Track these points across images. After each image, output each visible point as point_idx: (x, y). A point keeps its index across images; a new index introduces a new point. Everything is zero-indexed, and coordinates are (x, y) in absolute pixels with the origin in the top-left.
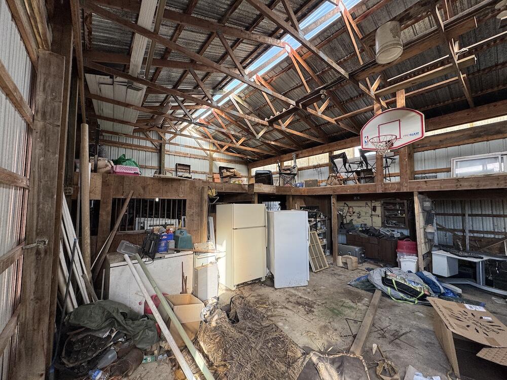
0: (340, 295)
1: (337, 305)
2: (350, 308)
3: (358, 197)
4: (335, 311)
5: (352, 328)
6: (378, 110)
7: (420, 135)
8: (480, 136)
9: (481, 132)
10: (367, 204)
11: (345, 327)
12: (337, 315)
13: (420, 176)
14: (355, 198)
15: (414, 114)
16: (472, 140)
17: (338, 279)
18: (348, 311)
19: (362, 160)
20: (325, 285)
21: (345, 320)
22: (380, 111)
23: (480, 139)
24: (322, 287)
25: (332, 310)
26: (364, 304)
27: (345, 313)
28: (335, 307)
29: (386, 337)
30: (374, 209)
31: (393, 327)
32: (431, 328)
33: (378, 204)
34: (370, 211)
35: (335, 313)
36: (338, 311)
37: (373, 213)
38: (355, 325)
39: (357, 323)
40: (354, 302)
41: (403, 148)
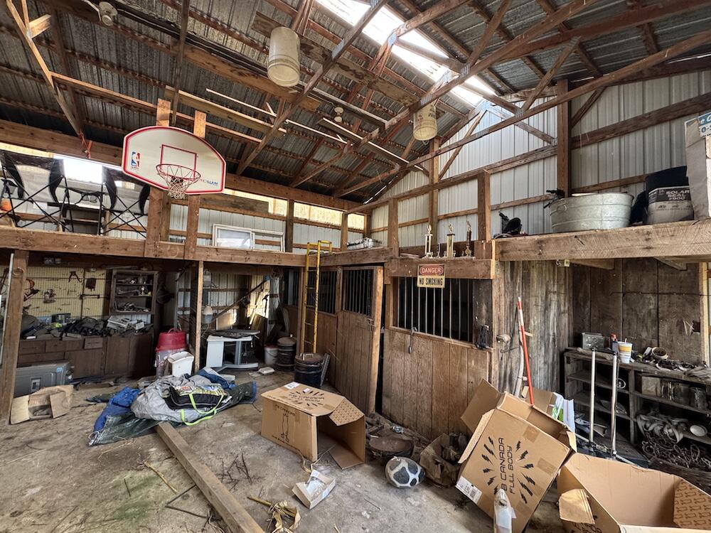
0: (100, 475)
1: (116, 498)
2: (147, 482)
3: (58, 261)
4: (129, 511)
5: (192, 510)
6: (163, 118)
7: (218, 188)
8: (239, 208)
9: (240, 203)
10: (73, 273)
11: (183, 519)
12: (142, 515)
13: (174, 237)
14: (48, 261)
15: (214, 155)
16: (232, 210)
17: (53, 449)
18: (152, 492)
19: (105, 190)
20: (33, 482)
21: (167, 510)
22: (166, 124)
23: (238, 211)
24: (31, 492)
25: (122, 515)
26: (159, 460)
27: (152, 498)
28: (119, 506)
29: (238, 481)
30: (91, 284)
31: (228, 462)
32: (252, 433)
33: (100, 276)
34: (78, 287)
35: (134, 515)
36: (134, 506)
37: (87, 291)
38: (189, 501)
39: (188, 496)
40: (141, 470)
41: (194, 197)
